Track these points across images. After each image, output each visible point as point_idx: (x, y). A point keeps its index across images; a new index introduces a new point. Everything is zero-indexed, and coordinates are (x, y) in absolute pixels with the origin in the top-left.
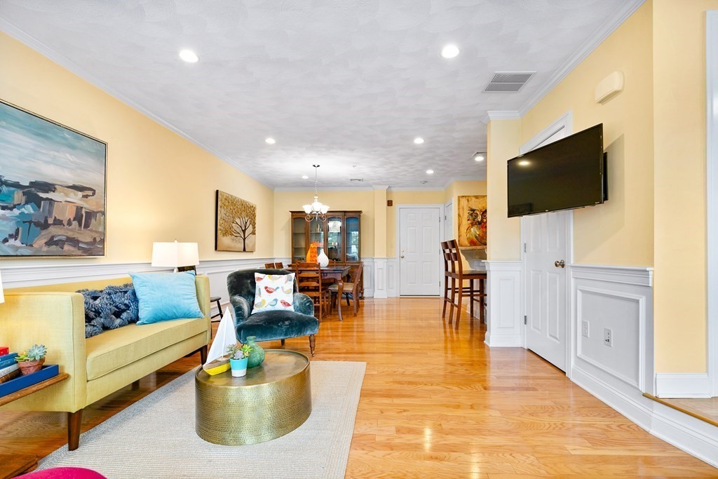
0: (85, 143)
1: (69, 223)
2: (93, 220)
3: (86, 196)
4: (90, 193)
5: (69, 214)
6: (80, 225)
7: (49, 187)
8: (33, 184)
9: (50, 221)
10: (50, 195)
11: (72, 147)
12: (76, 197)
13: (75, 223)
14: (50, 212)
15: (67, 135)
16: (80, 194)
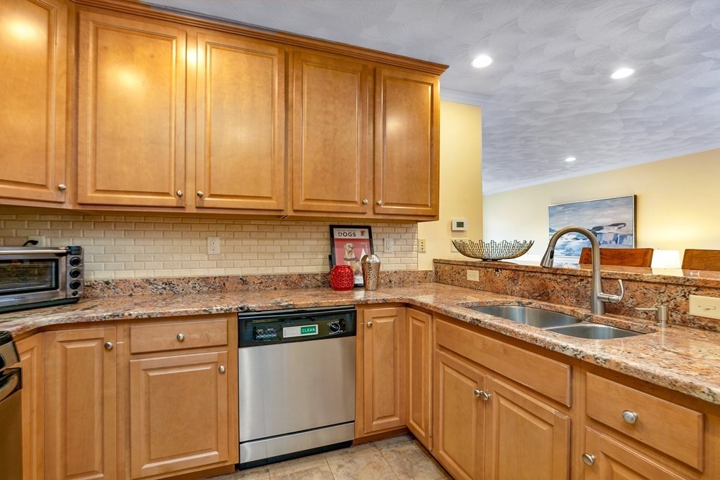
0: (618, 202)
1: (610, 242)
2: (625, 240)
3: (620, 228)
4: (623, 226)
5: (611, 237)
6: (616, 242)
7: (600, 228)
8: (594, 228)
9: (601, 242)
10: (601, 231)
11: (611, 206)
12: (615, 230)
13: (614, 242)
14: (601, 239)
15: (608, 202)
16: (616, 227)
